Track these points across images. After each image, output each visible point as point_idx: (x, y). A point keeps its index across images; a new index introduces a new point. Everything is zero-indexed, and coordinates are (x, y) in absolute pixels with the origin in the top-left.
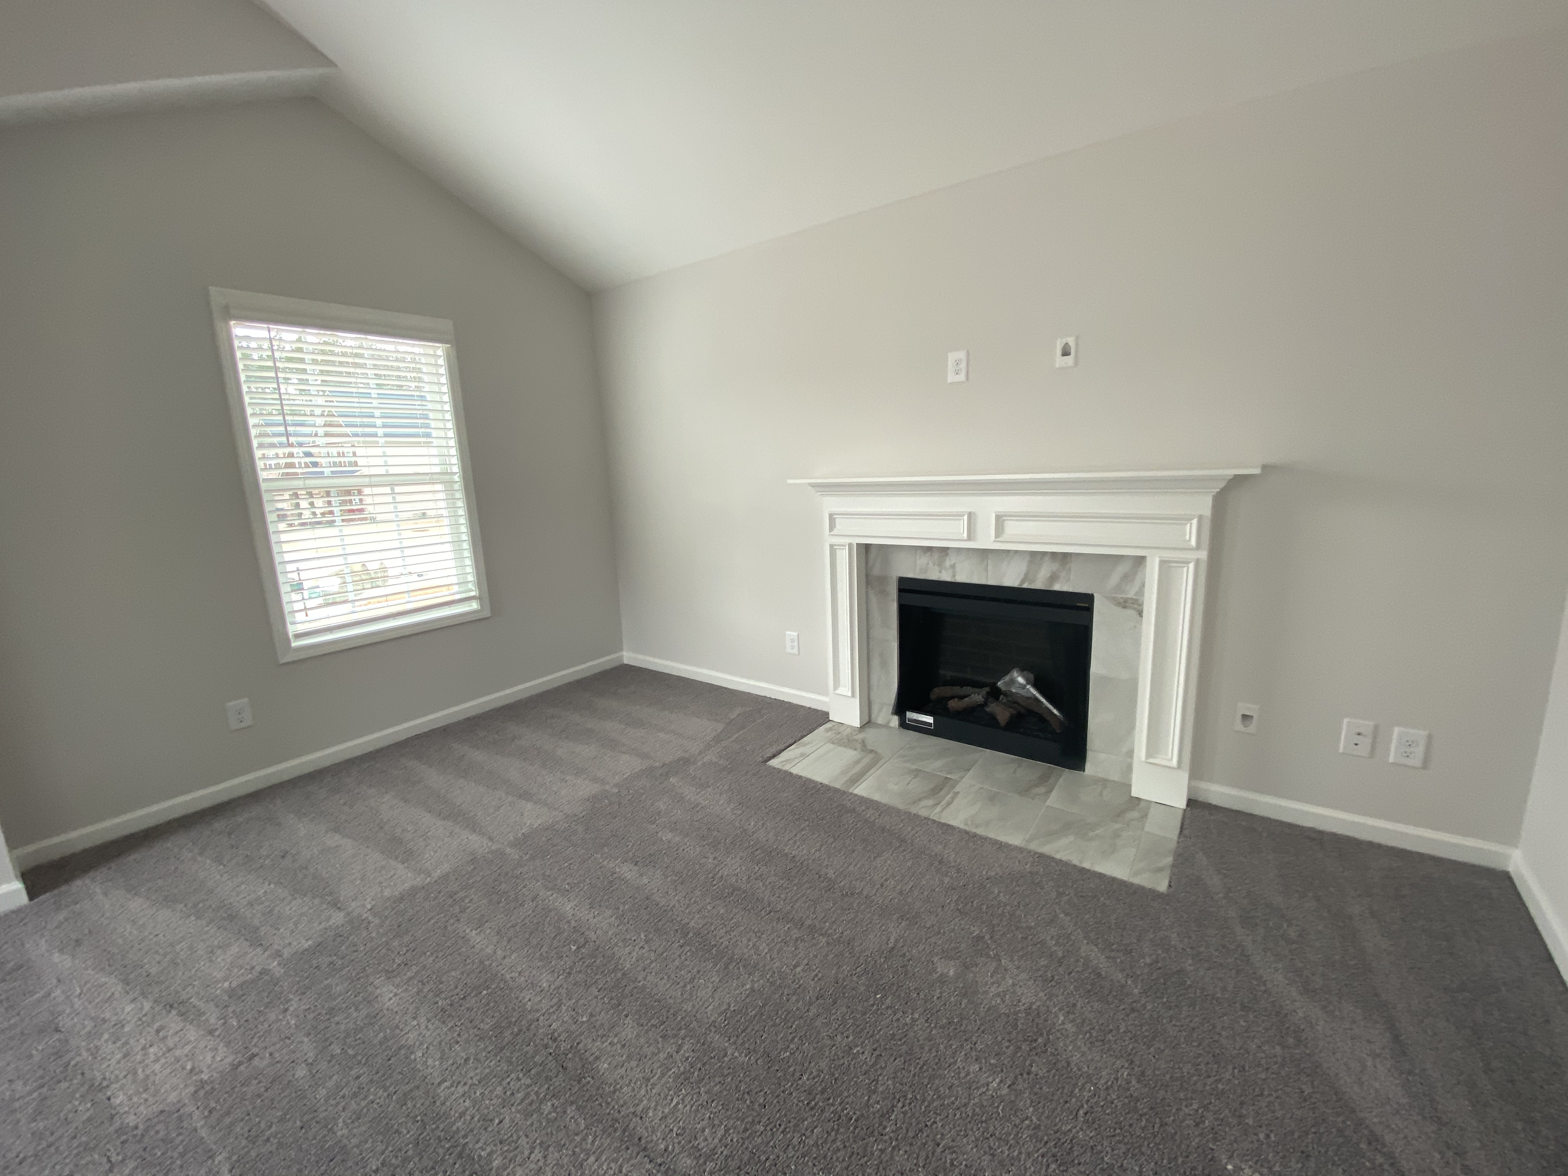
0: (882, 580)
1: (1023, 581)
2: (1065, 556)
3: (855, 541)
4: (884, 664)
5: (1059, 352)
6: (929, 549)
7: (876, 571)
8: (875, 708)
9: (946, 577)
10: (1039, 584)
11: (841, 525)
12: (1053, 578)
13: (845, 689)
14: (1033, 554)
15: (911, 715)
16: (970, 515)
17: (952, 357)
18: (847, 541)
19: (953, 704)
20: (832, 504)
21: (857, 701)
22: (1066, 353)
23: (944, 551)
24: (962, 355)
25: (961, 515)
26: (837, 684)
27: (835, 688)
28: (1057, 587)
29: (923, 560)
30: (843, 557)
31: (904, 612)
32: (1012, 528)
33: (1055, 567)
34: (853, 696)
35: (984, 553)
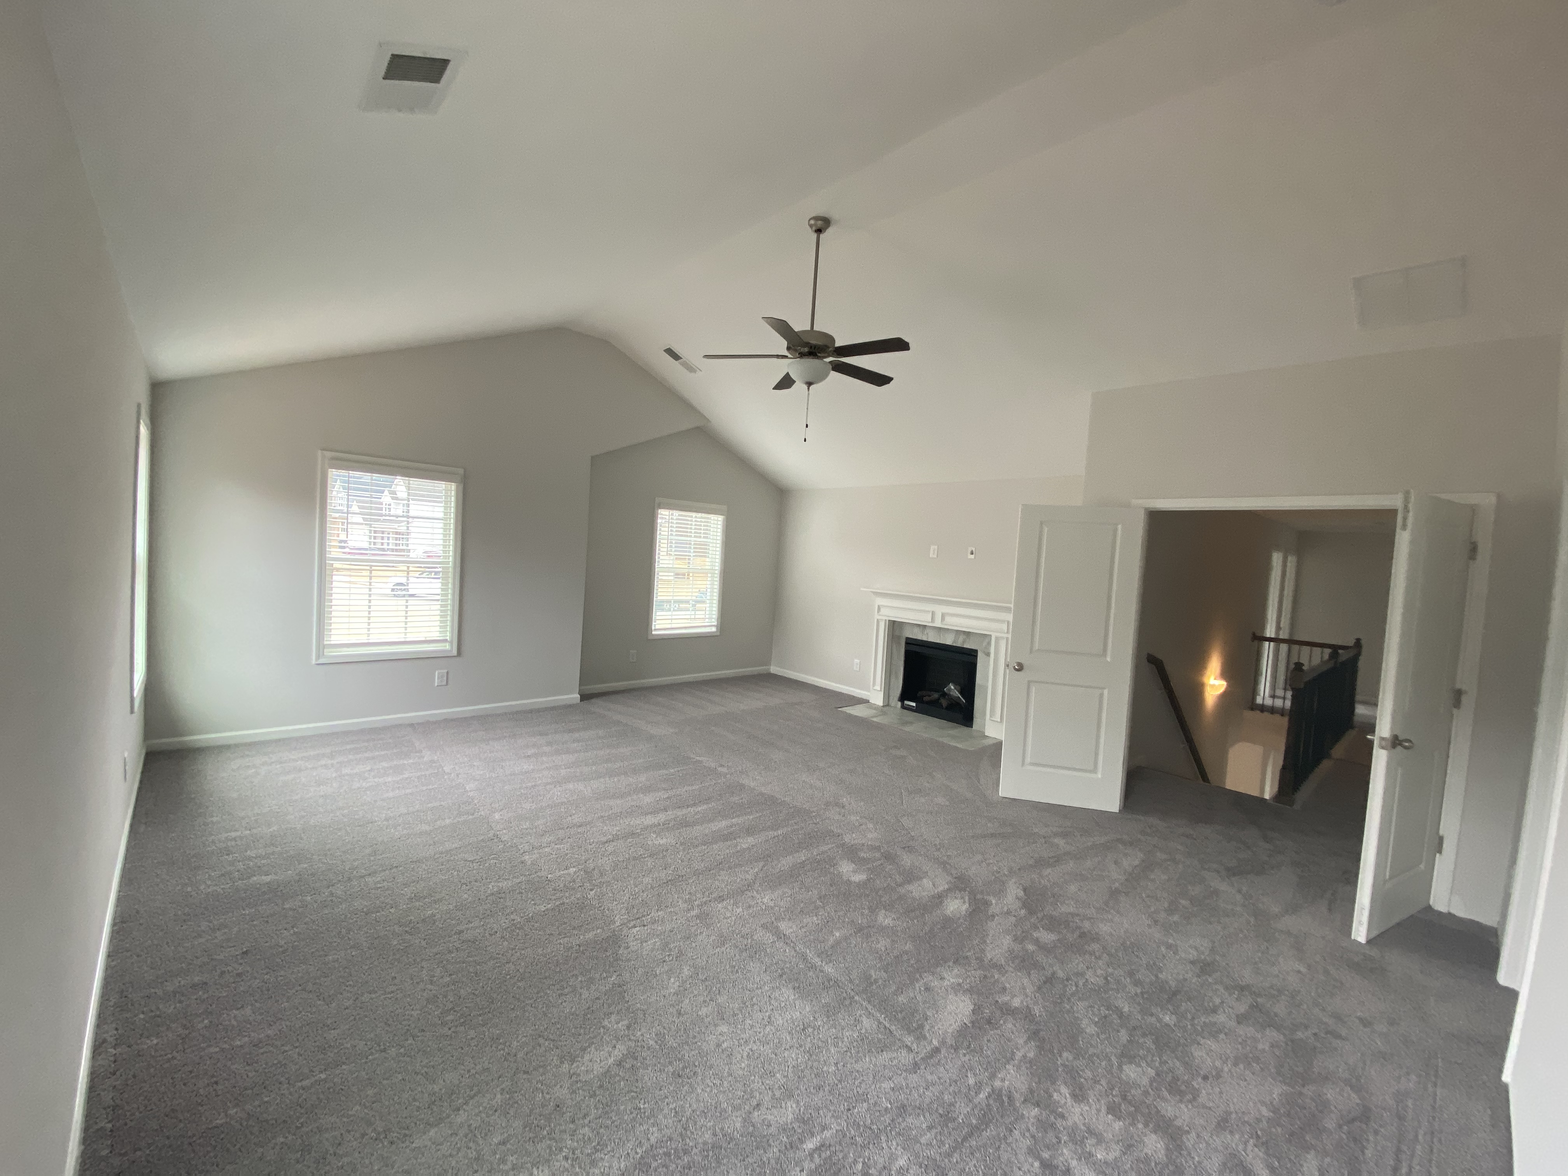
0: (899, 637)
1: (954, 642)
2: (969, 633)
3: (888, 619)
4: (897, 677)
5: (969, 552)
6: (919, 625)
7: (897, 633)
8: (891, 698)
9: (925, 639)
10: (959, 644)
11: (883, 611)
12: (964, 642)
13: (878, 687)
14: (957, 631)
15: (906, 702)
16: (933, 612)
17: (932, 547)
18: (884, 618)
19: (926, 699)
20: (880, 601)
21: (882, 693)
22: (972, 553)
23: (925, 626)
24: (936, 547)
25: (929, 611)
26: (874, 684)
27: (873, 686)
28: (965, 646)
29: (916, 630)
30: (882, 626)
31: (907, 653)
32: (948, 619)
33: (965, 637)
34: (881, 690)
35: (940, 629)
